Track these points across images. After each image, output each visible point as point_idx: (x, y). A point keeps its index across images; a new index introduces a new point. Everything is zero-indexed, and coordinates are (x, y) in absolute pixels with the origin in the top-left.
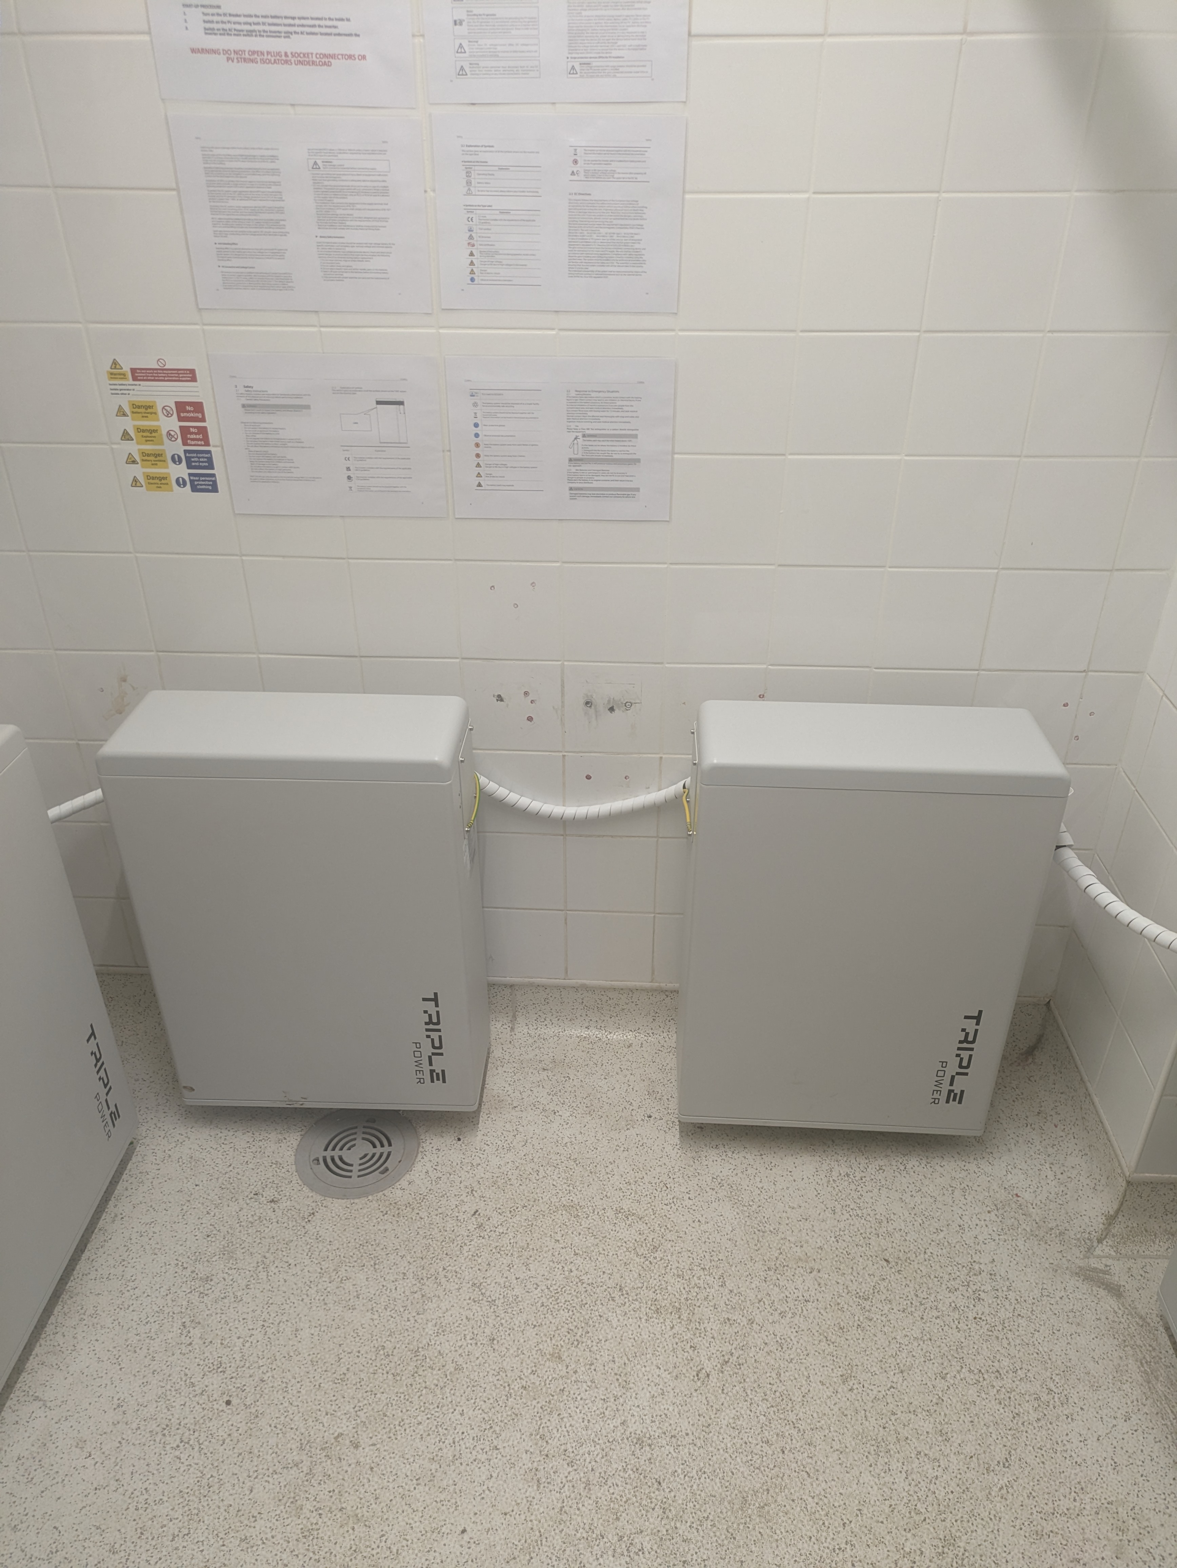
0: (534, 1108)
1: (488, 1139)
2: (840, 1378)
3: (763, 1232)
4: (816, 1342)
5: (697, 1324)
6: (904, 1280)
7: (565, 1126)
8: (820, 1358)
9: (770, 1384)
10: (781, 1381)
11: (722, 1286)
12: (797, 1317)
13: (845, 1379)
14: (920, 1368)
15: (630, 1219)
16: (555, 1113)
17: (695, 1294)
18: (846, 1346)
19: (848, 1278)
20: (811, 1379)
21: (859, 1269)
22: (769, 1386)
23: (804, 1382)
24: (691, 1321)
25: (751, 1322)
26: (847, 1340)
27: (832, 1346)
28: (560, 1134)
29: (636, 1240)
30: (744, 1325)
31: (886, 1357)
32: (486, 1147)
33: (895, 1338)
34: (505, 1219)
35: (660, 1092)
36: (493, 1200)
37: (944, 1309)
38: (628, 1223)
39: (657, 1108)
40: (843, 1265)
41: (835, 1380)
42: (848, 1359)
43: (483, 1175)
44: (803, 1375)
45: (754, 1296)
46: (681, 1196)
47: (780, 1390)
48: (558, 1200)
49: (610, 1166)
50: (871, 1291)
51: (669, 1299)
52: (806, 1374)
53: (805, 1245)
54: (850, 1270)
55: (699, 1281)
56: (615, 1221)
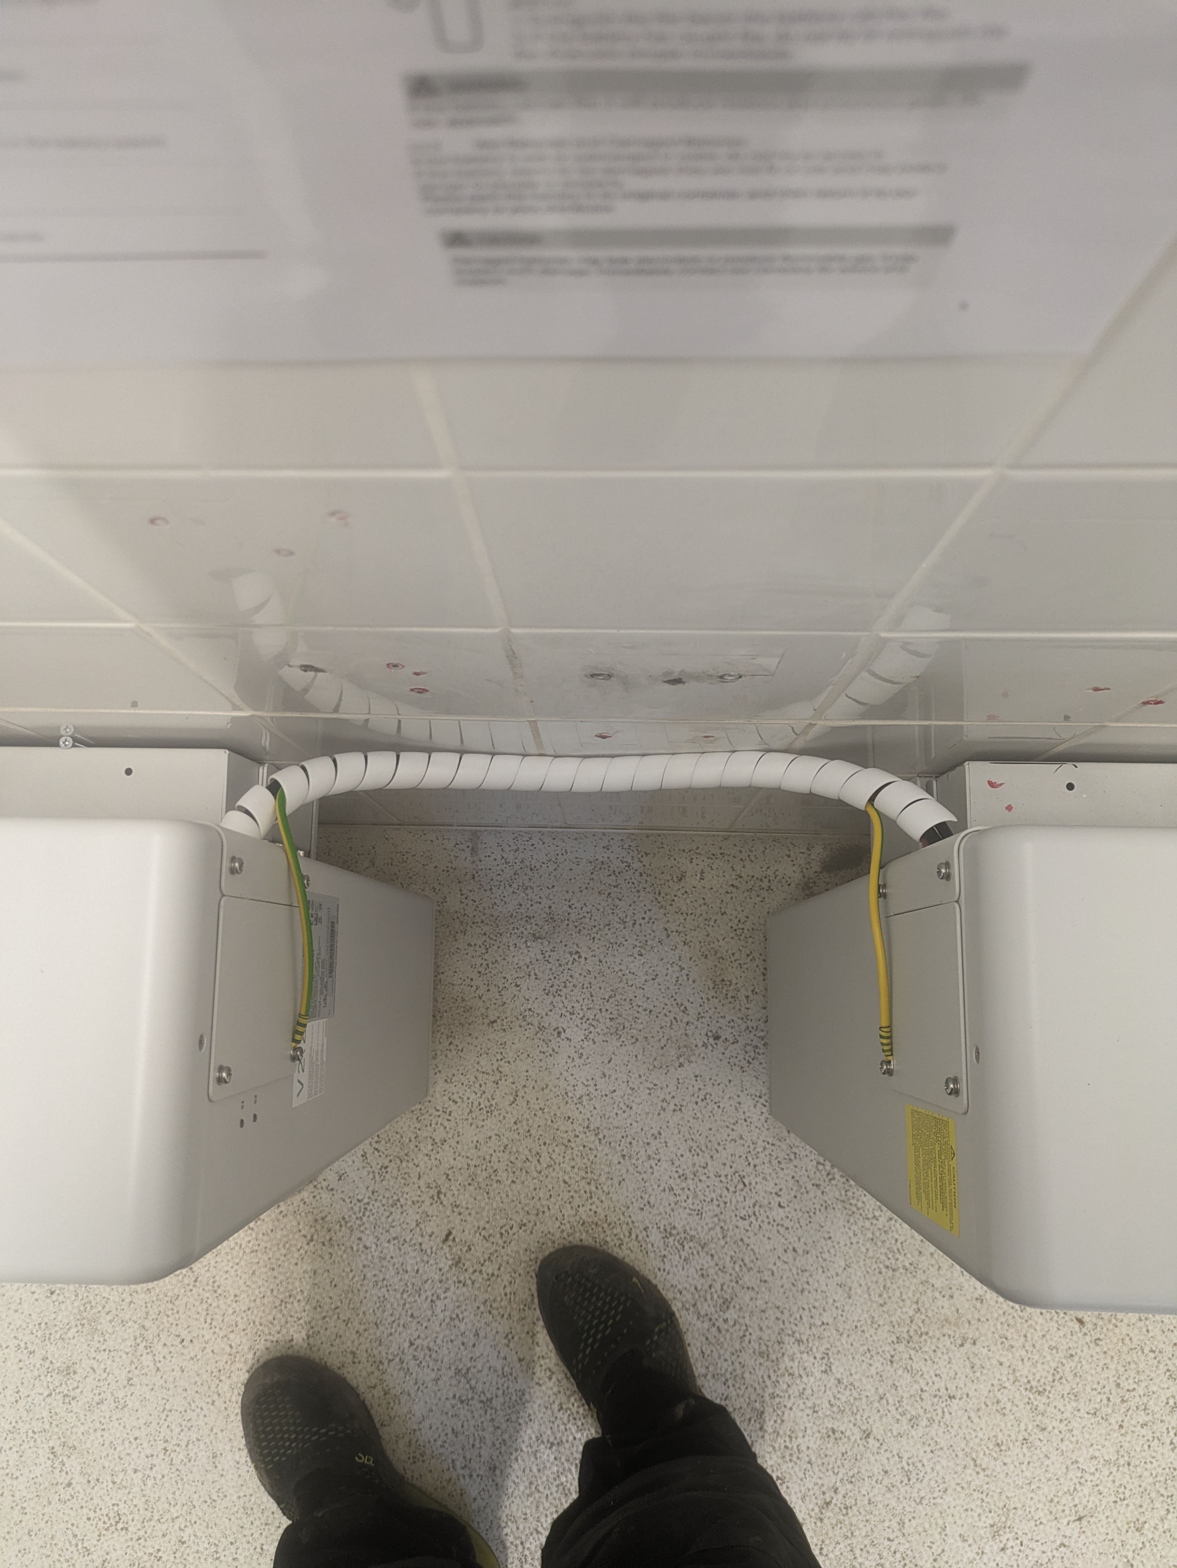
0: (524, 1024)
1: (455, 1090)
2: (989, 1529)
3: (894, 1270)
4: (959, 1469)
5: (787, 1439)
6: (1102, 1356)
7: (578, 1061)
8: (963, 1496)
9: (889, 1539)
10: (904, 1535)
11: (825, 1372)
12: (935, 1426)
13: (996, 1531)
14: (1108, 1513)
15: (687, 1247)
16: (559, 1033)
17: (785, 1387)
18: (1002, 1476)
19: (1017, 1355)
20: (948, 1531)
21: (1036, 1338)
22: (887, 1543)
23: (937, 1536)
24: (778, 1434)
25: (867, 1435)
26: (1005, 1464)
27: (982, 1474)
28: (570, 1078)
29: (696, 1288)
30: (855, 1441)
31: (1060, 1494)
32: (454, 1107)
33: (1077, 1462)
34: (494, 1247)
35: (734, 981)
36: (473, 1212)
37: (1157, 1409)
38: (684, 1254)
39: (728, 1018)
40: (1013, 1330)
41: (982, 1532)
42: (1004, 1497)
43: (452, 1162)
44: (937, 1524)
45: (873, 1390)
46: (766, 1202)
47: (902, 1549)
48: (573, 1212)
49: (654, 1143)
50: (1050, 1378)
51: (746, 1395)
52: (940, 1522)
53: (956, 1294)
54: (1022, 1339)
55: (791, 1364)
56: (663, 1253)
